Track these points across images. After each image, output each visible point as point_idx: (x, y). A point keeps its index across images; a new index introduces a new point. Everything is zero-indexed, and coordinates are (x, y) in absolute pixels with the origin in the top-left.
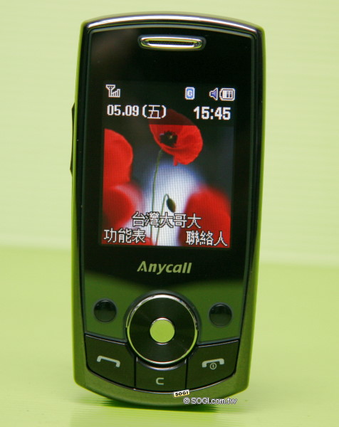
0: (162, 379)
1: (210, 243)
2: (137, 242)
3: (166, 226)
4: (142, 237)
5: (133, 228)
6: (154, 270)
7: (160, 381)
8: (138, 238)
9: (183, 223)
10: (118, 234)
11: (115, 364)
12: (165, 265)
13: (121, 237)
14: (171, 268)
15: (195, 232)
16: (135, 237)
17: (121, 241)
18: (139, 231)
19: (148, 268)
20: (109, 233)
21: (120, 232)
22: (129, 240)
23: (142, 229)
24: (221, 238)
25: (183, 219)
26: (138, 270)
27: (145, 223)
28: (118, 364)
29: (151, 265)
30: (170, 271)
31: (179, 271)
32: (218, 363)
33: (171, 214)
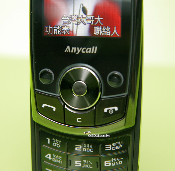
0: (81, 119)
1: (108, 34)
2: (65, 34)
3: (82, 24)
4: (67, 31)
5: (62, 25)
6: (75, 52)
7: (79, 120)
8: (65, 32)
9: (92, 21)
10: (53, 29)
11: (53, 109)
12: (81, 48)
13: (56, 31)
14: (85, 50)
15: (99, 27)
16: (63, 31)
17: (56, 33)
18: (66, 27)
19: (71, 50)
20: (48, 29)
21: (54, 28)
22: (60, 33)
23: (68, 25)
24: (115, 31)
25: (92, 19)
26: (65, 52)
27: (69, 22)
28: (54, 109)
29: (73, 48)
30: (84, 52)
31: (90, 52)
32: (114, 110)
33: (84, 16)
